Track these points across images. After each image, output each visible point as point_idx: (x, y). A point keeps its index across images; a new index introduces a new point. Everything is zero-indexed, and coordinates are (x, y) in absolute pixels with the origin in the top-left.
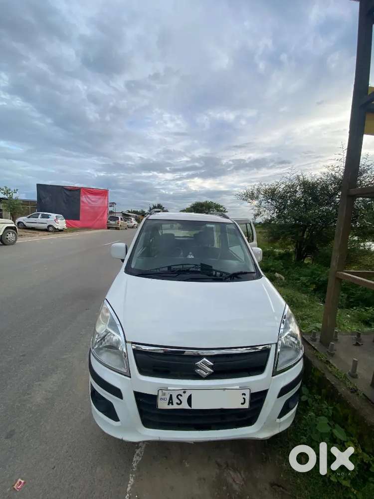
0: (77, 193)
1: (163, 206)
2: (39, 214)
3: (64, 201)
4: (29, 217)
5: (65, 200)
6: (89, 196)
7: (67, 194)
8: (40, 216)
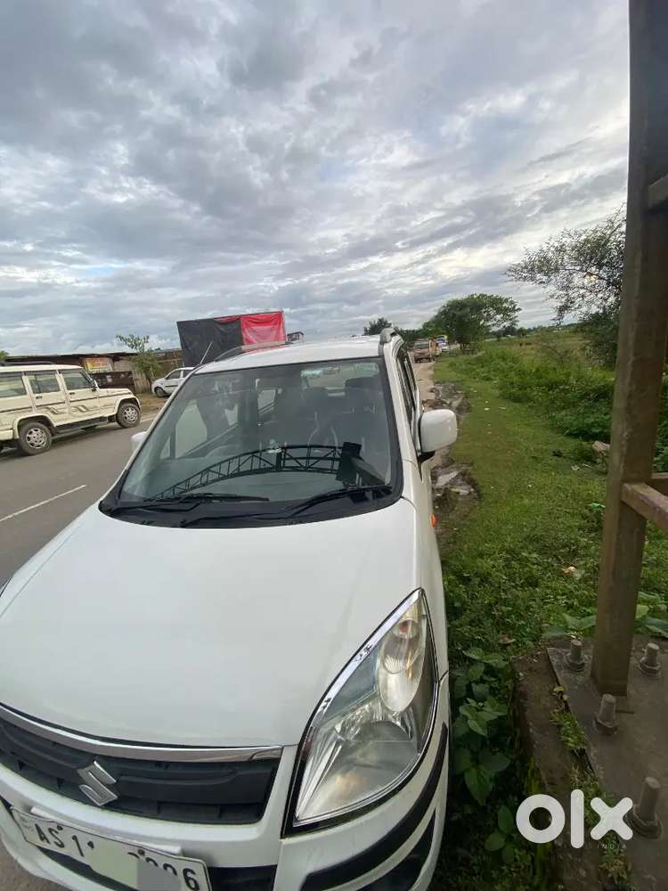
0: (235, 326)
1: (389, 322)
2: (180, 371)
3: (219, 343)
4: (167, 378)
5: (220, 340)
6: (254, 328)
7: (222, 332)
8: (182, 373)
